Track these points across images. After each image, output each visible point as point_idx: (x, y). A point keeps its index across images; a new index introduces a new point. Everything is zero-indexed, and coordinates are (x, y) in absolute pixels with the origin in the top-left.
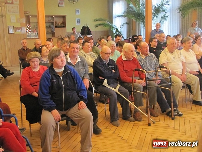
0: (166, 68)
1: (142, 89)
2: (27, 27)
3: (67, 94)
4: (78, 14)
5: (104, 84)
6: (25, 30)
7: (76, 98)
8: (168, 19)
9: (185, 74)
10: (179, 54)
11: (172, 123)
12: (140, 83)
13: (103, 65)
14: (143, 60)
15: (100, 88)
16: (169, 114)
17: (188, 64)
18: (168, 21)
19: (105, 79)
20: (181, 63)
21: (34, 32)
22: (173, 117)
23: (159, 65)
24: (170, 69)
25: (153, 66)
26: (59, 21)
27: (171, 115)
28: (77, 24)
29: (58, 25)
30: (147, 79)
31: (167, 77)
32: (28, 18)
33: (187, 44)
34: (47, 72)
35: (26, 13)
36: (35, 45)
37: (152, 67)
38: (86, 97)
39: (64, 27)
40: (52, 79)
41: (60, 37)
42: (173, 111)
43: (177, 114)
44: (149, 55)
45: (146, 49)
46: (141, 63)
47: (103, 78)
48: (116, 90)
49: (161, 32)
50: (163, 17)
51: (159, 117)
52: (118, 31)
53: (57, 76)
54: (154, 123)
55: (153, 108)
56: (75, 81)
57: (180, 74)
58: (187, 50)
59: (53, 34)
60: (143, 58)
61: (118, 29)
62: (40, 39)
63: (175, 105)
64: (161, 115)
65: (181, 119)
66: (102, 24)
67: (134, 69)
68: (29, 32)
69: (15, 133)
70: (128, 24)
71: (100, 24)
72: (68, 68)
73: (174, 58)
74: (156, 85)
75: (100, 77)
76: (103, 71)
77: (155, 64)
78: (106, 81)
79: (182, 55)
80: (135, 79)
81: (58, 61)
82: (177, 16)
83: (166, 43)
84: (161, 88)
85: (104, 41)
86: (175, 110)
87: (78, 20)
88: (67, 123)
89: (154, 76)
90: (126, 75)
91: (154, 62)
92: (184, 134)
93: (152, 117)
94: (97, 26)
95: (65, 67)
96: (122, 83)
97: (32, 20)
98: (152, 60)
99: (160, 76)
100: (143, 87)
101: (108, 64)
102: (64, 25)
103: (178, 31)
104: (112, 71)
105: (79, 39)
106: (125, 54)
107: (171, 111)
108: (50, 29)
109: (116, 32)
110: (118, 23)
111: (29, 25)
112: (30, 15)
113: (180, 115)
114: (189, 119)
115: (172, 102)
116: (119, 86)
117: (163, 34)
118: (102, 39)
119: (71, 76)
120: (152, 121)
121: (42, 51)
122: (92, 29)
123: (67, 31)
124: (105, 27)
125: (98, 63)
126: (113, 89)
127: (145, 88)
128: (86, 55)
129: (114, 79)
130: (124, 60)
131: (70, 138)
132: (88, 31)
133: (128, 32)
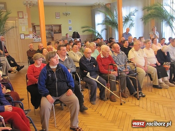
0: (133, 63)
1: (115, 79)
2: (34, 34)
3: (59, 85)
4: (70, 23)
5: (87, 76)
6: (32, 36)
7: (66, 87)
8: (134, 25)
9: (147, 66)
10: (142, 52)
11: (137, 102)
12: (114, 74)
13: (87, 62)
14: (116, 57)
15: (85, 78)
16: (135, 96)
17: (149, 58)
18: (134, 27)
19: (88, 72)
20: (144, 58)
21: (38, 37)
22: (138, 98)
23: (128, 60)
24: (135, 63)
25: (124, 61)
26: (57, 29)
27: (137, 96)
28: (69, 30)
29: (56, 31)
30: (119, 71)
31: (133, 70)
32: (34, 27)
33: (147, 44)
34: (44, 69)
35: (33, 24)
36: (38, 47)
37: (122, 62)
38: (73, 86)
39: (60, 33)
40: (48, 74)
41: (57, 41)
42: (138, 94)
43: (141, 95)
44: (120, 53)
45: (118, 49)
46: (114, 59)
47: (87, 72)
48: (97, 80)
49: (130, 35)
50: (131, 24)
51: (128, 98)
52: (99, 35)
53: (52, 71)
54: (125, 103)
55: (124, 91)
56: (66, 75)
57: (143, 66)
58: (148, 48)
59: (53, 38)
60: (116, 56)
61: (99, 34)
62: (42, 43)
63: (140, 89)
64: (130, 97)
65: (144, 99)
66: (87, 30)
67: (109, 64)
68: (35, 38)
69: (21, 115)
70: (106, 29)
71: (86, 30)
72: (60, 65)
73: (139, 55)
74: (126, 75)
75: (84, 71)
76: (87, 67)
77: (125, 59)
78: (89, 73)
79: (144, 53)
80: (110, 71)
81: (54, 60)
82: (141, 23)
83: (133, 43)
84: (130, 77)
85: (88, 43)
86: (139, 93)
87: (70, 28)
88: (61, 105)
89: (124, 69)
90: (104, 68)
91: (124, 58)
92: (146, 110)
93: (123, 98)
94: (84, 31)
95: (58, 65)
96: (101, 74)
97: (37, 28)
98: (122, 56)
99: (128, 68)
100: (116, 77)
101: (90, 61)
102: (60, 31)
103: (142, 34)
104: (93, 66)
105: (70, 42)
106: (103, 53)
107: (137, 94)
108: (50, 35)
109: (98, 35)
110: (100, 29)
111: (35, 32)
112: (36, 25)
113: (144, 96)
114: (150, 99)
115: (137, 87)
116: (98, 77)
117: (131, 37)
118: (87, 41)
119: (62, 72)
120: (123, 102)
121: (43, 52)
122: (80, 34)
123: (62, 36)
124: (89, 32)
125: (83, 60)
126: (94, 79)
127: (117, 78)
128: (75, 54)
129: (95, 72)
130: (102, 57)
131: (63, 116)
132: (78, 35)
133: (106, 35)
